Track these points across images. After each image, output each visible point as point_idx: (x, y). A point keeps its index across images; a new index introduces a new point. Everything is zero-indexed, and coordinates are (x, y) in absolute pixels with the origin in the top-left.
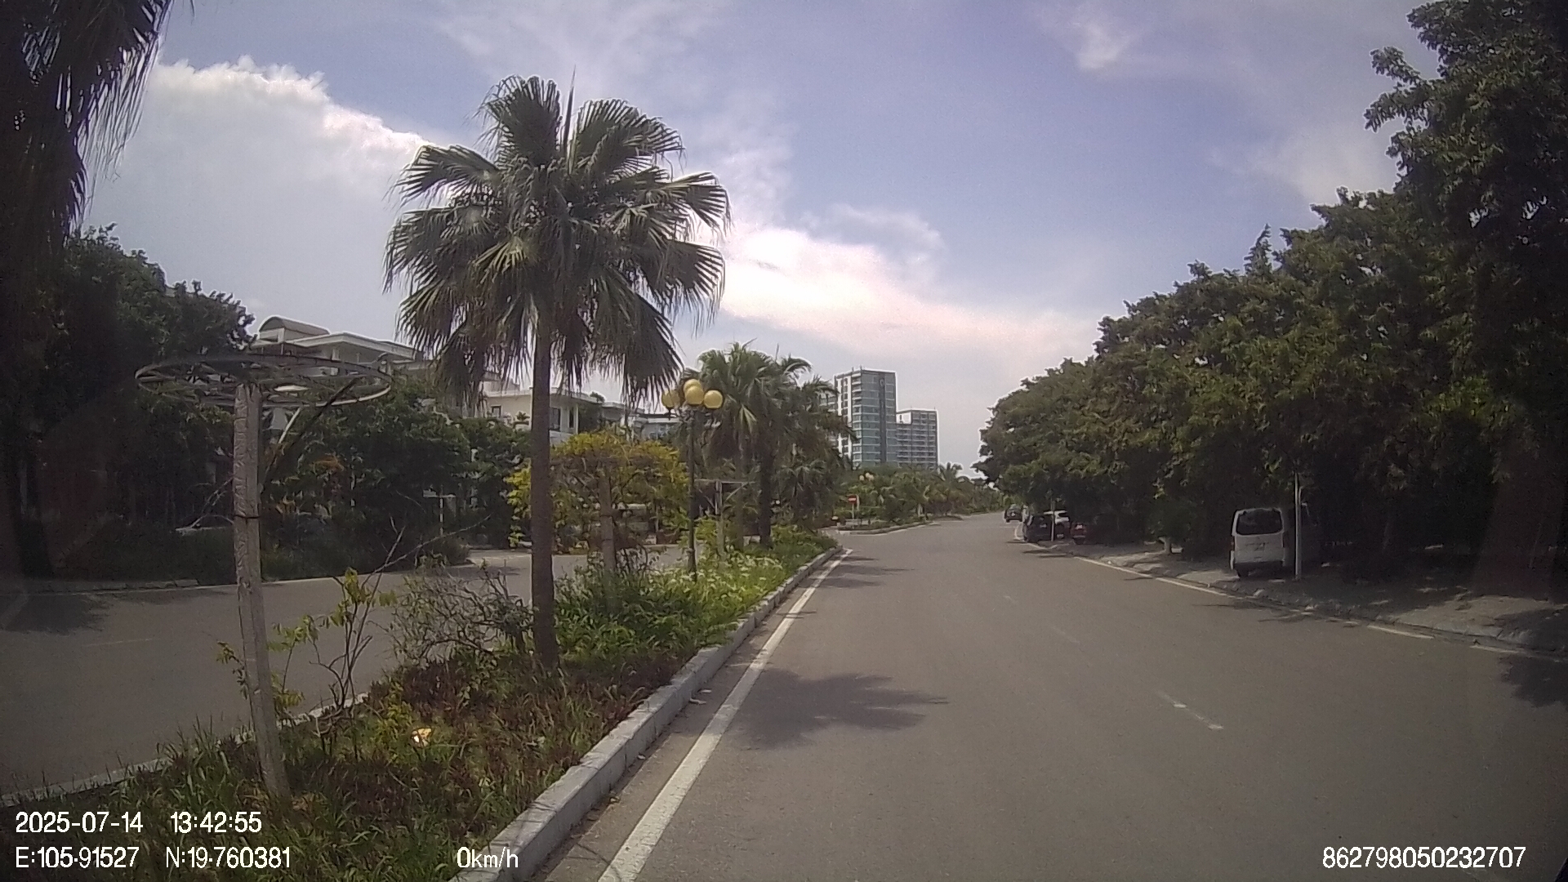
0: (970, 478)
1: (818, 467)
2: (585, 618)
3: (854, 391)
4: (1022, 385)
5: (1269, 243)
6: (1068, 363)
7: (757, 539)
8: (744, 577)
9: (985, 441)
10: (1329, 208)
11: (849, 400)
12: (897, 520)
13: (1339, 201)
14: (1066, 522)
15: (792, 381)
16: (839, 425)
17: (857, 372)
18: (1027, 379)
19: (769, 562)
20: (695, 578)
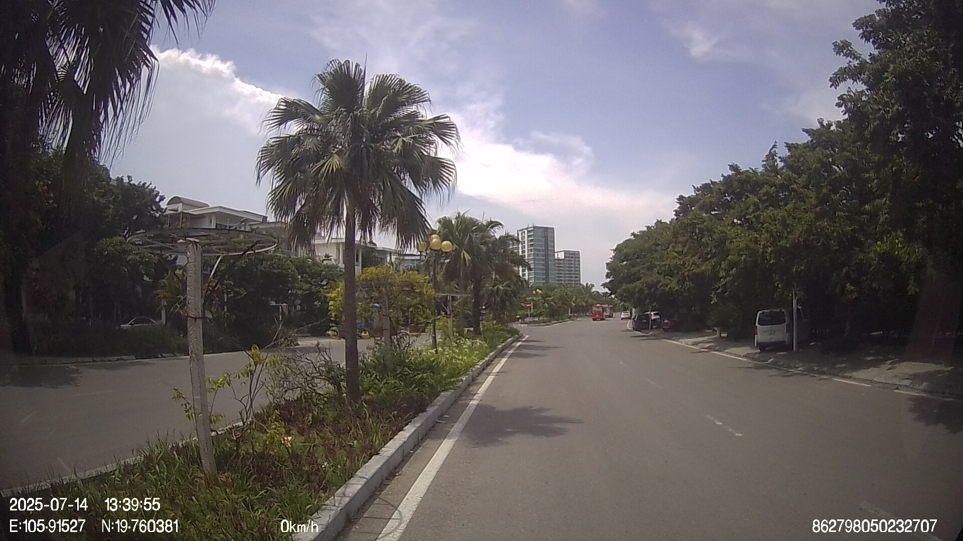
0: (600, 292)
1: (508, 286)
2: (374, 376)
3: (529, 239)
4: (631, 236)
5: (777, 152)
6: (659, 223)
7: (472, 329)
8: (466, 351)
9: (608, 270)
10: (813, 130)
11: (526, 244)
12: (556, 317)
13: (818, 126)
14: (658, 318)
15: (492, 234)
16: (520, 261)
17: (531, 228)
18: (634, 232)
19: (480, 343)
20: (436, 351)
